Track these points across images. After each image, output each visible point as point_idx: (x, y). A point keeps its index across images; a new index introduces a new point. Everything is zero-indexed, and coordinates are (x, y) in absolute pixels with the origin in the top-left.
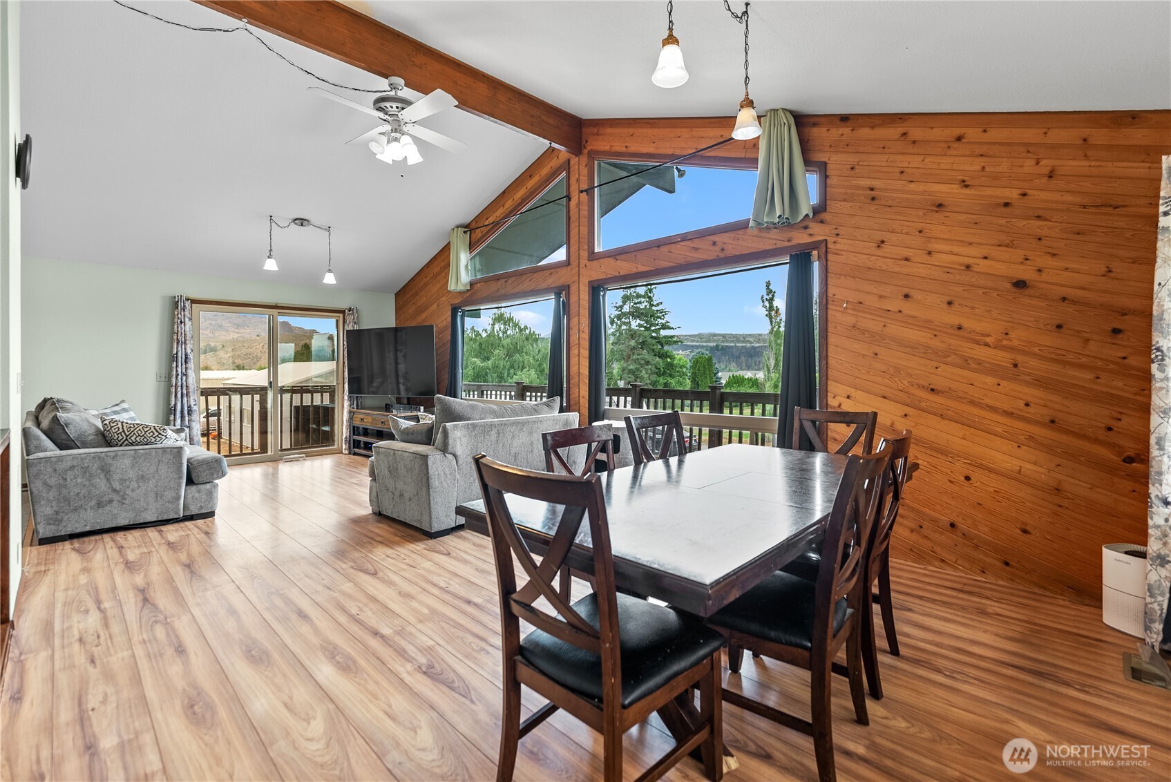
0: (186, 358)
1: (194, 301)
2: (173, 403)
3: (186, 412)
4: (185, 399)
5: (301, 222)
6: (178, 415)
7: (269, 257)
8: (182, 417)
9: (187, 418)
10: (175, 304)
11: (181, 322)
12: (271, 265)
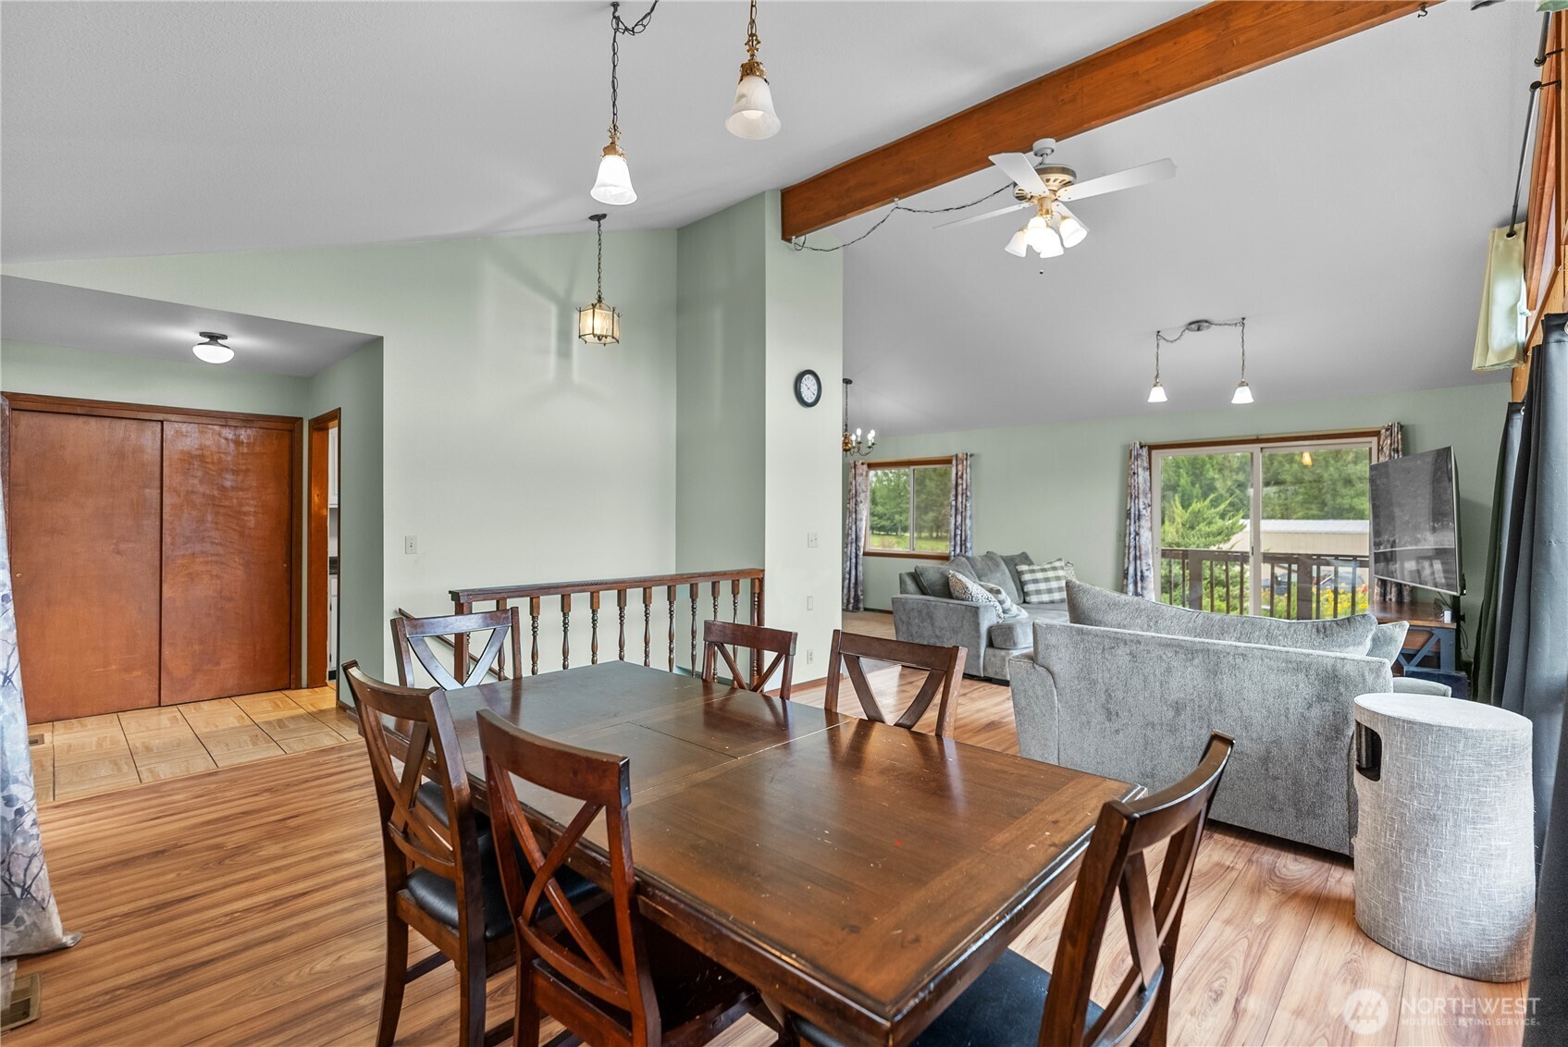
0: (1139, 515)
1: (1151, 448)
2: (1126, 566)
3: (1139, 578)
4: (1138, 562)
5: (1198, 325)
6: (1131, 580)
7: (1155, 386)
8: (1135, 583)
9: (1139, 585)
10: (1130, 455)
11: (1134, 473)
12: (1158, 395)
